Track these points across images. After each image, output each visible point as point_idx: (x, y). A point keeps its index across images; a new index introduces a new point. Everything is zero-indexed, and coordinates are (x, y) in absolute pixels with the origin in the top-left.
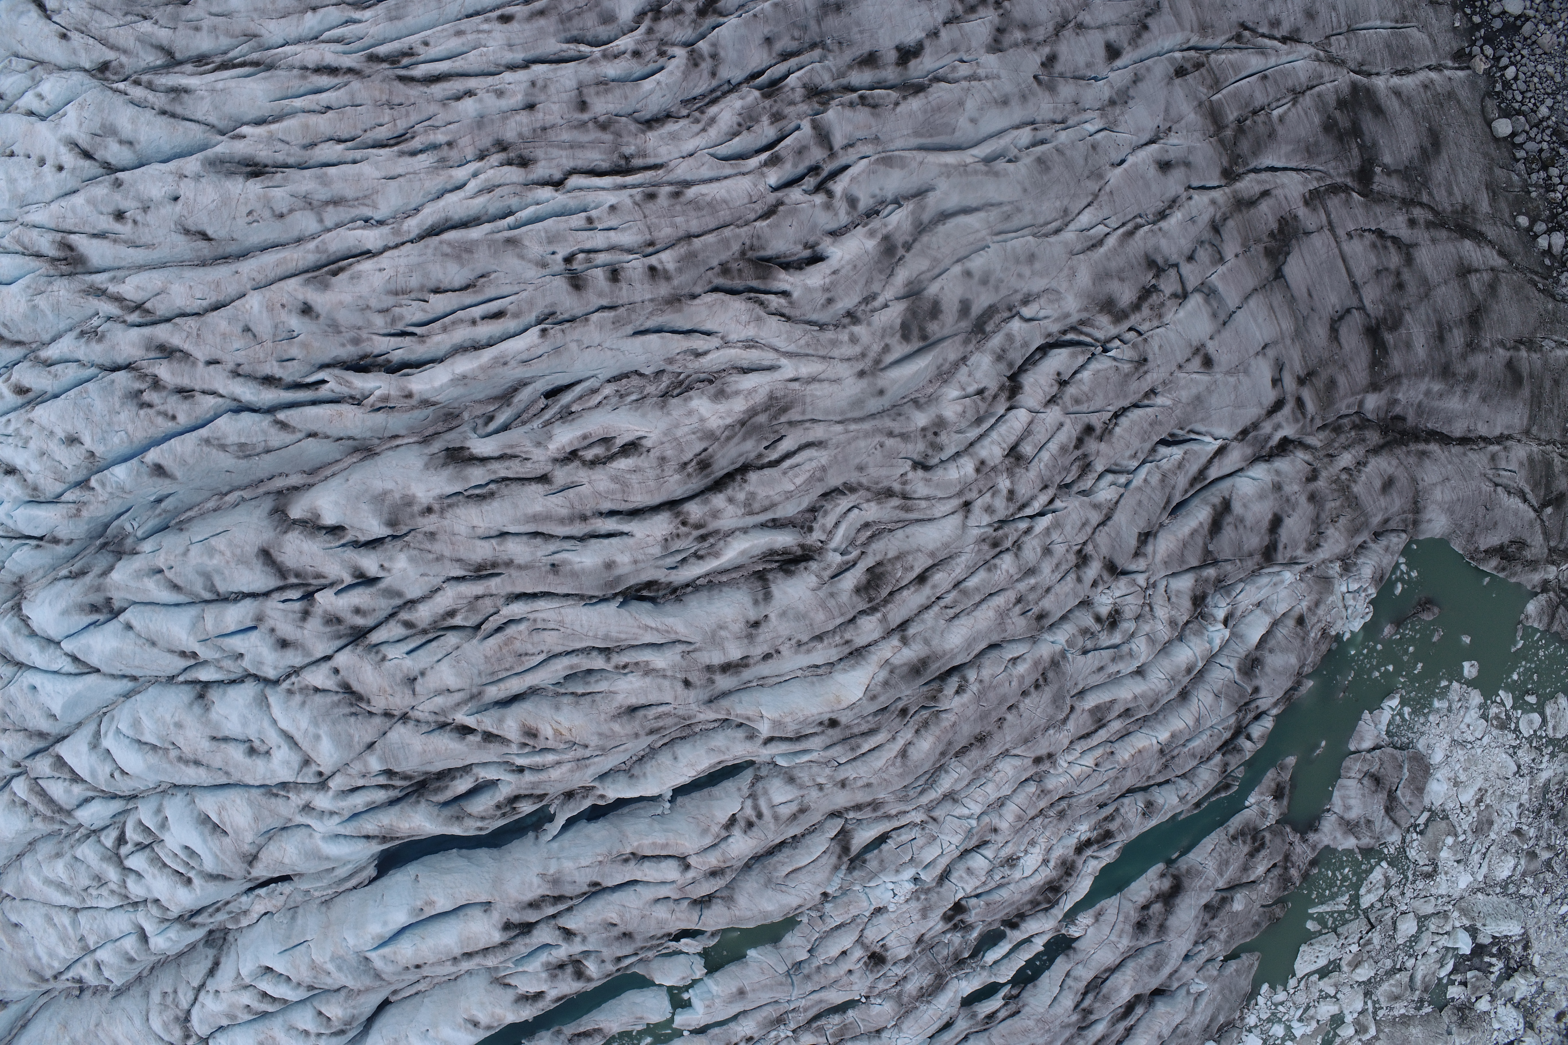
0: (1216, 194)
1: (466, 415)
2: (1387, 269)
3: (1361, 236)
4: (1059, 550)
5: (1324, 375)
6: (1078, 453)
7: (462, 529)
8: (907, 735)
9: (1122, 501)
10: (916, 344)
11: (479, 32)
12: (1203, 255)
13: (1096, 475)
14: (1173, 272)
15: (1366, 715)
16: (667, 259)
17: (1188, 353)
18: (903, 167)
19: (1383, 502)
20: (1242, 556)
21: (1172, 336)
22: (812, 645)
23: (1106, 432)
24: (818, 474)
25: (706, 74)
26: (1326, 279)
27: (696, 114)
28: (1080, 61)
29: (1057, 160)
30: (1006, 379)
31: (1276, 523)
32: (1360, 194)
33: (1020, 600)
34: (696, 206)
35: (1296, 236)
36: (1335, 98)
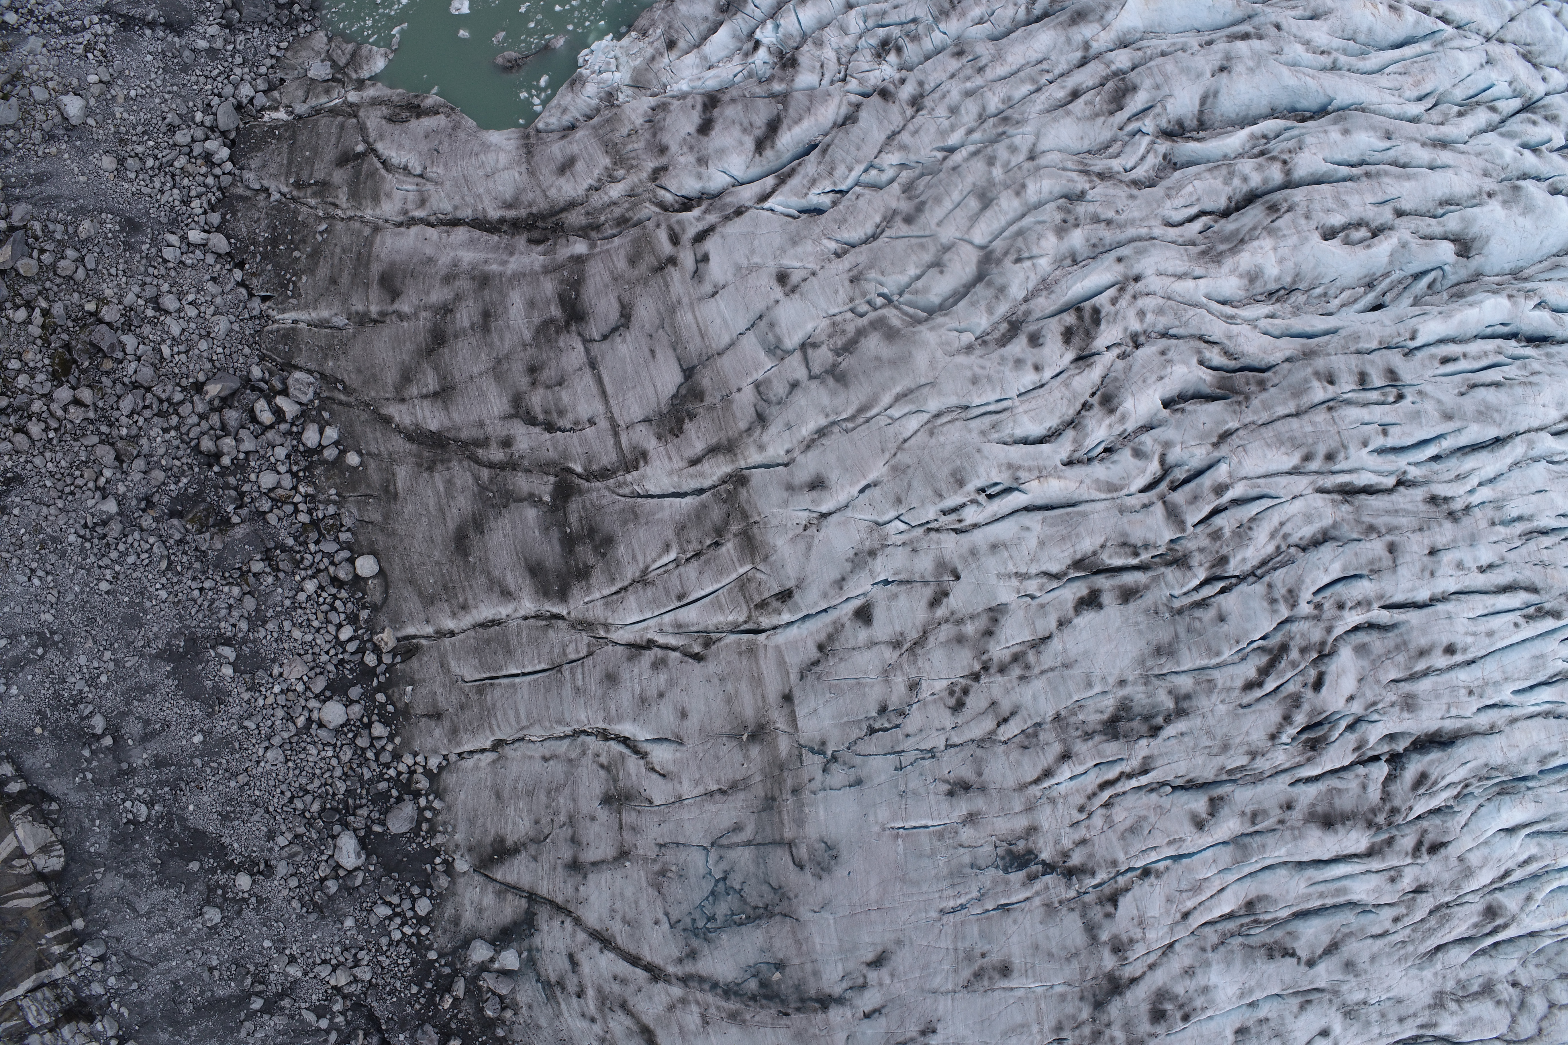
0: (755, 457)
1: (1445, 296)
2: (548, 387)
3: (576, 423)
4: (941, 111)
5: (643, 268)
6: (918, 200)
7: (1466, 176)
9: (876, 152)
10: (1087, 305)
11: (1475, 634)
12: (779, 389)
13: (899, 180)
14: (816, 369)
16: (1319, 392)
17: (804, 287)
18: (1097, 481)
19: (575, 149)
20: (746, 100)
21: (823, 304)
22: (1172, 49)
23: (889, 219)
24: (1174, 192)
25: (1279, 584)
26: (630, 370)
27: (1284, 548)
28: (903, 602)
29: (943, 487)
30: (995, 271)
31: (705, 128)
32: (572, 471)
33: (981, 70)
34: (1294, 443)
35: (662, 417)
36: (593, 581)
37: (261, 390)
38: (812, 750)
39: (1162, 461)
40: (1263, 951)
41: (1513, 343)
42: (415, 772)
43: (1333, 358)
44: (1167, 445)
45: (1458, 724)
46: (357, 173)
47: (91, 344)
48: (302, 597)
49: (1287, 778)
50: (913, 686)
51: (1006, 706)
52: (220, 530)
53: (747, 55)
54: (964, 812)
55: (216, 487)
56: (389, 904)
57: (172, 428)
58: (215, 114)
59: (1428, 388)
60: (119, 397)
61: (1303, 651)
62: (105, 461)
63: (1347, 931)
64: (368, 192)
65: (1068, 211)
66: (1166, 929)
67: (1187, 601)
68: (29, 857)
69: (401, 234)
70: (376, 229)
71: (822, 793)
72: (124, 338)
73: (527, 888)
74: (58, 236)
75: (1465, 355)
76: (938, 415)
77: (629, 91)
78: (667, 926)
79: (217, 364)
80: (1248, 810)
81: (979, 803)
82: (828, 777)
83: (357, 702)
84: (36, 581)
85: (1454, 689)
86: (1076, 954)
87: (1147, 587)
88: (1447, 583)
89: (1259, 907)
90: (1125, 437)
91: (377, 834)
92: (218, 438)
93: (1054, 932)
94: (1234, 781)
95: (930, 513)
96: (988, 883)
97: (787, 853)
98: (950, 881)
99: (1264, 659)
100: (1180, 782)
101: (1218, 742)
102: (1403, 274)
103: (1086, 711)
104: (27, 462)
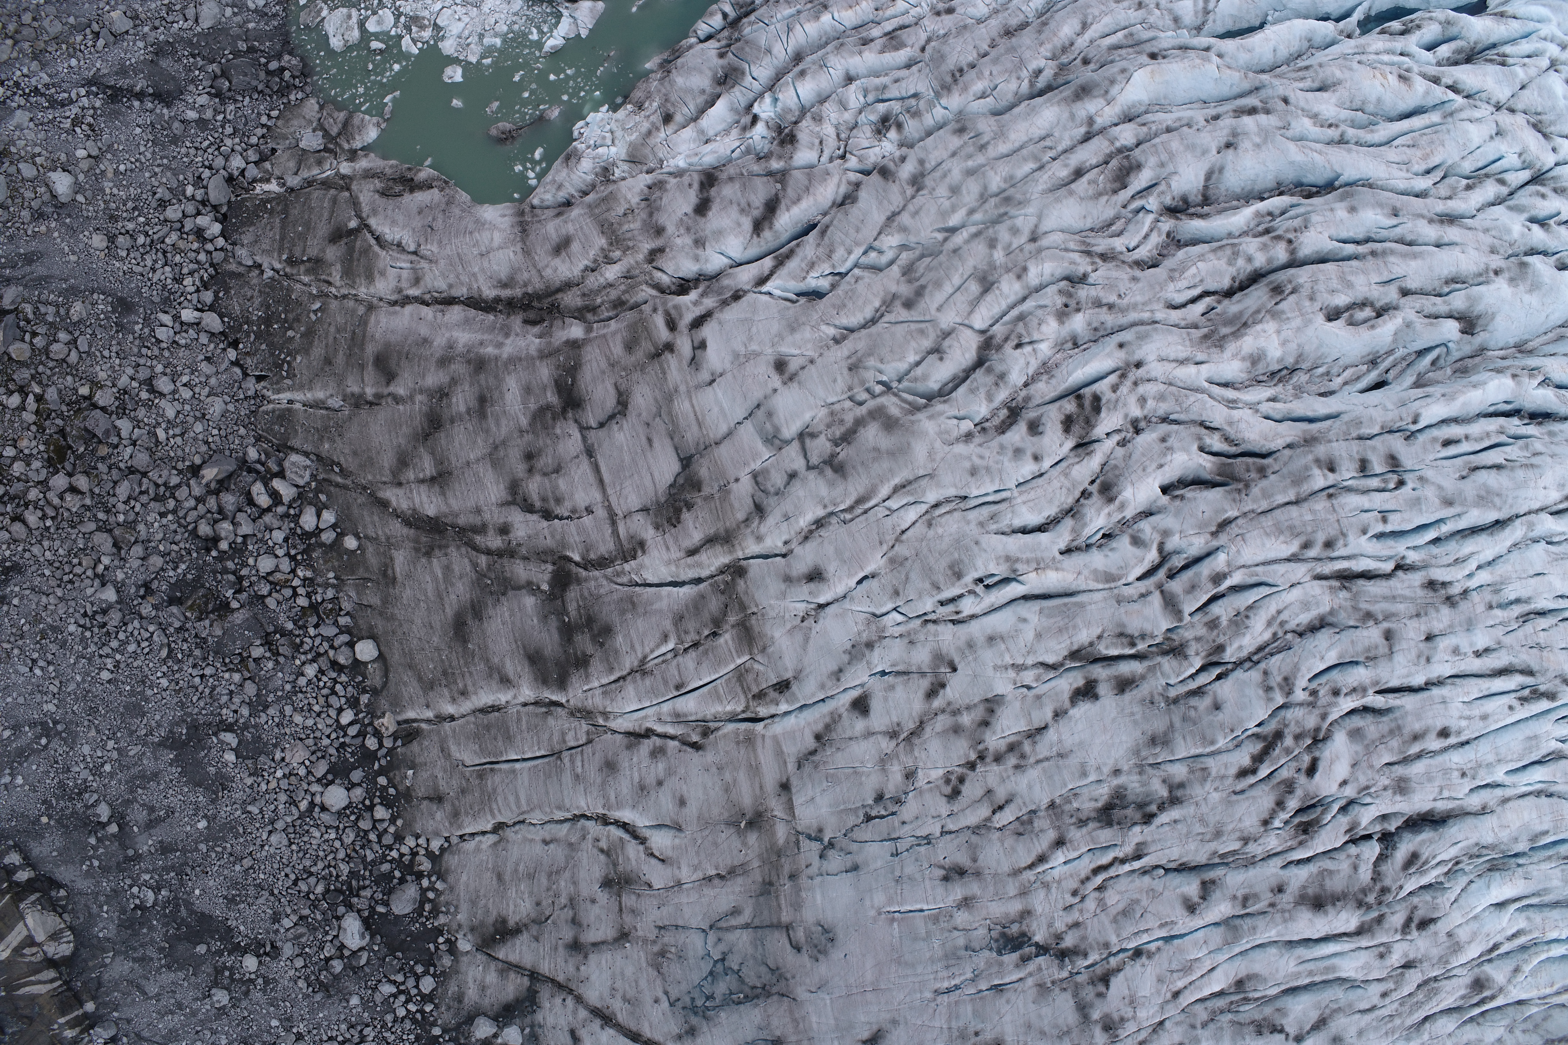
0: (754, 548)
1: (1449, 371)
2: (545, 474)
3: (574, 511)
4: (942, 191)
5: (640, 354)
6: (918, 284)
7: (1473, 253)
8: (1081, 42)
9: (875, 233)
10: (1087, 391)
11: (1469, 718)
12: (777, 479)
13: (899, 262)
14: (815, 460)
15: (584, 33)
16: (1320, 479)
17: (803, 375)
18: (1095, 571)
19: (570, 228)
20: (744, 178)
21: (821, 393)
22: (1177, 124)
23: (888, 303)
24: (1177, 275)
25: (1275, 672)
26: (627, 458)
27: (1280, 634)
28: (900, 693)
29: (941, 579)
30: (995, 357)
31: (702, 208)
32: (570, 560)
33: (983, 147)
34: (1293, 532)
35: (659, 506)
36: (591, 669)
37: (258, 472)
38: (809, 837)
39: (1161, 549)
40: (1251, 1028)
41: (1515, 421)
42: (417, 853)
43: (1334, 444)
44: (1166, 533)
45: (1450, 805)
46: (351, 250)
47: (86, 429)
48: (302, 681)
49: (1279, 862)
50: (910, 775)
51: (1001, 795)
52: (220, 616)
53: (744, 129)
54: (959, 897)
55: (215, 572)
56: (394, 982)
57: (169, 512)
58: (206, 187)
59: (1429, 474)
60: (115, 483)
61: (1298, 737)
62: (103, 549)
63: (1335, 1006)
64: (362, 270)
65: (1070, 295)
66: (1156, 1008)
67: (1183, 689)
68: (39, 945)
69: (395, 313)
70: (371, 308)
71: (819, 879)
72: (118, 423)
73: (528, 967)
74: (50, 319)
75: (1467, 437)
76: (936, 506)
77: (625, 167)
78: (667, 1004)
79: (213, 446)
80: (1239, 894)
81: (974, 888)
82: (825, 863)
83: (359, 785)
84: (38, 672)
85: (1446, 771)
86: (1068, 1032)
87: (1143, 677)
88: (1442, 668)
89: (1249, 986)
90: (1124, 524)
91: (381, 914)
92: (216, 521)
93: (1046, 1011)
94: (1227, 864)
95: (928, 605)
96: (982, 965)
97: (785, 935)
98: (944, 963)
99: (1259, 746)
100: (1173, 865)
101: (1211, 829)
102: (1406, 351)
103: (1080, 799)
104: (24, 550)
